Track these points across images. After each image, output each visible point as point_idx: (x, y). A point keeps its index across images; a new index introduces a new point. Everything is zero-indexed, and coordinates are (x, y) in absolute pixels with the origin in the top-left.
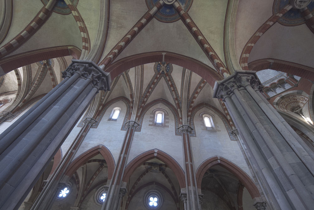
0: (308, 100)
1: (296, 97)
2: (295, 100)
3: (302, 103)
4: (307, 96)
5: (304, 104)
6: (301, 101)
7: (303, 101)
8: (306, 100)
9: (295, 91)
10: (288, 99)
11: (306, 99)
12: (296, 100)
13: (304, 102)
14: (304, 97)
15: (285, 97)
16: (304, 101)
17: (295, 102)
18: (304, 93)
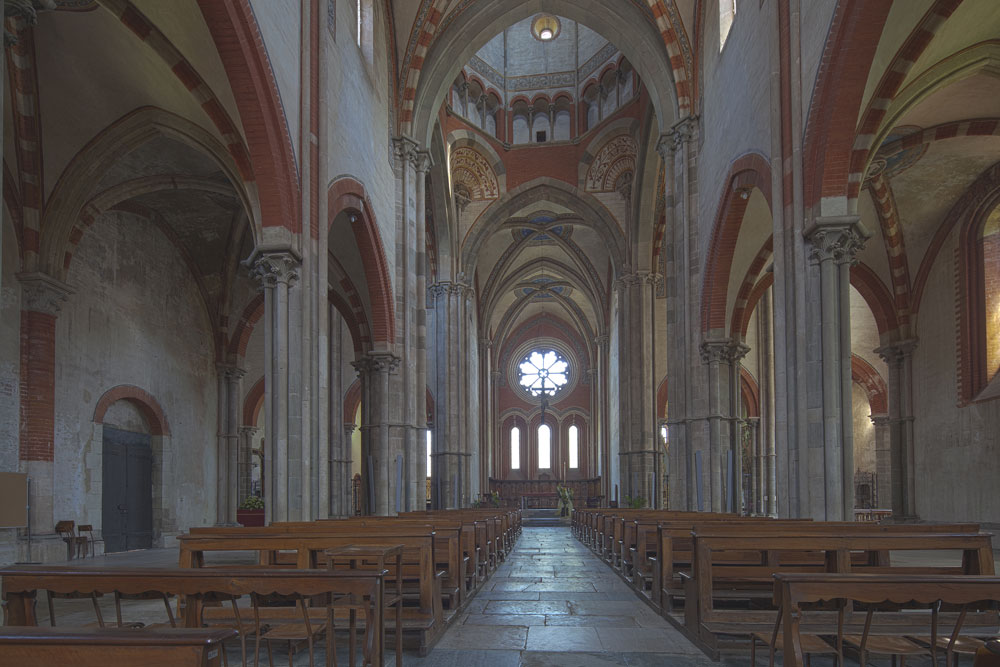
0: (496, 199)
1: (487, 169)
2: (479, 172)
3: (482, 191)
4: (503, 190)
5: (482, 198)
6: (483, 187)
7: (487, 190)
8: (492, 194)
9: (497, 158)
10: (474, 158)
11: (495, 192)
12: (481, 175)
13: (487, 194)
14: (495, 185)
15: (475, 147)
16: (489, 193)
17: (474, 175)
18: (503, 179)
